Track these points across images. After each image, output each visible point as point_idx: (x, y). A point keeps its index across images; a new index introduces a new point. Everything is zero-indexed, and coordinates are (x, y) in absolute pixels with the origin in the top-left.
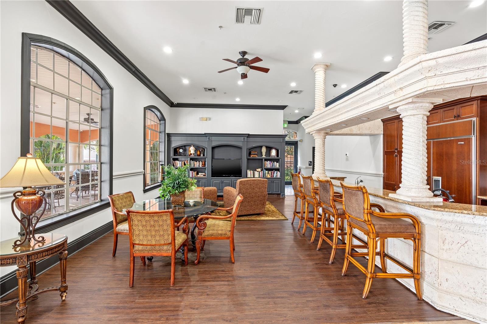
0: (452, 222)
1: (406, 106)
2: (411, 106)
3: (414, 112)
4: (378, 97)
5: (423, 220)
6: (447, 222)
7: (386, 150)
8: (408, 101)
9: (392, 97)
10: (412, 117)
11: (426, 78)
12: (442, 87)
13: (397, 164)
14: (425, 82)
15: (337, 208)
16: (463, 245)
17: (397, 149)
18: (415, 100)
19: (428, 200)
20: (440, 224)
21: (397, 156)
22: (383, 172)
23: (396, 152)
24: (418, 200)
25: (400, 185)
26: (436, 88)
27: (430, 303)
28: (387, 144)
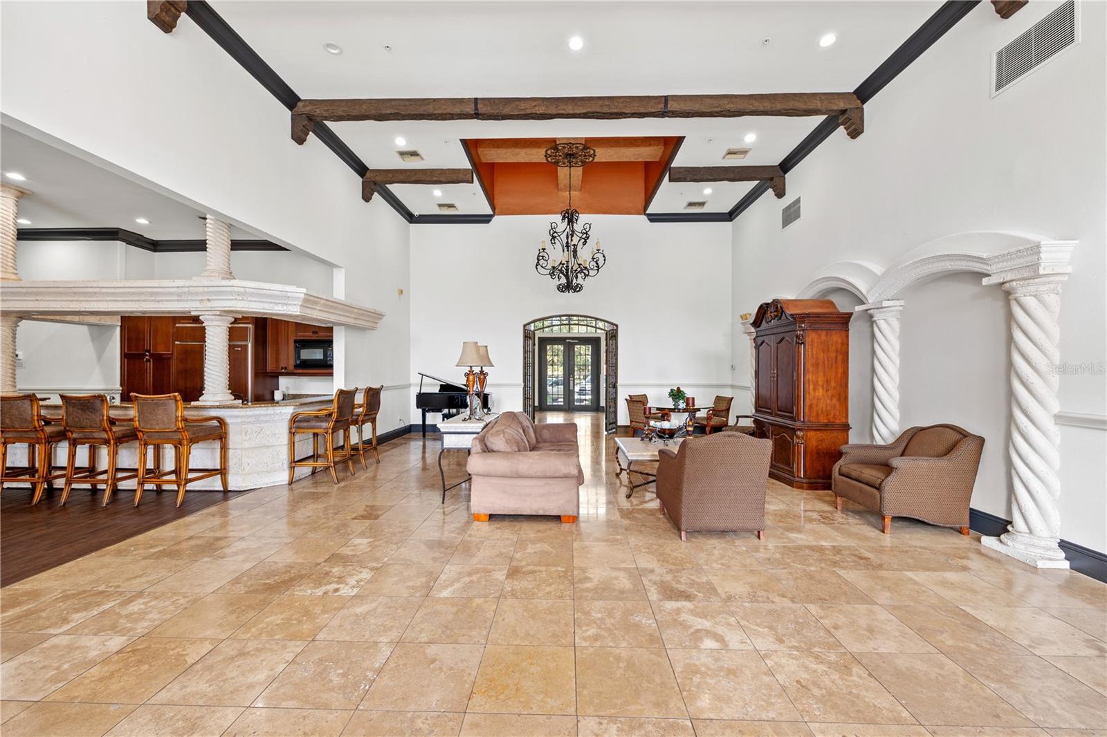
0: (252, 416)
1: (213, 317)
2: (218, 317)
3: (219, 323)
4: (176, 298)
5: (228, 420)
6: (248, 417)
7: (126, 351)
8: (214, 313)
9: (197, 305)
10: (217, 327)
11: (236, 299)
12: (247, 309)
13: (150, 373)
14: (235, 302)
15: (114, 430)
16: (259, 433)
17: (149, 351)
18: (222, 314)
19: (231, 402)
20: (243, 420)
21: (149, 361)
22: (121, 385)
23: (147, 355)
24: (223, 403)
25: (203, 392)
26: (243, 309)
27: (236, 489)
28: (128, 342)
